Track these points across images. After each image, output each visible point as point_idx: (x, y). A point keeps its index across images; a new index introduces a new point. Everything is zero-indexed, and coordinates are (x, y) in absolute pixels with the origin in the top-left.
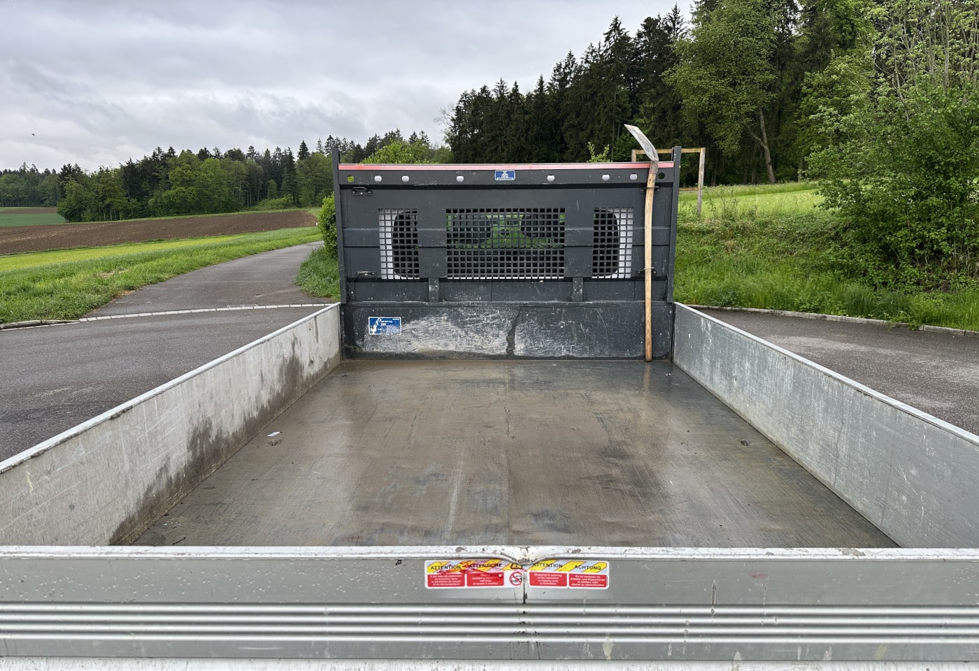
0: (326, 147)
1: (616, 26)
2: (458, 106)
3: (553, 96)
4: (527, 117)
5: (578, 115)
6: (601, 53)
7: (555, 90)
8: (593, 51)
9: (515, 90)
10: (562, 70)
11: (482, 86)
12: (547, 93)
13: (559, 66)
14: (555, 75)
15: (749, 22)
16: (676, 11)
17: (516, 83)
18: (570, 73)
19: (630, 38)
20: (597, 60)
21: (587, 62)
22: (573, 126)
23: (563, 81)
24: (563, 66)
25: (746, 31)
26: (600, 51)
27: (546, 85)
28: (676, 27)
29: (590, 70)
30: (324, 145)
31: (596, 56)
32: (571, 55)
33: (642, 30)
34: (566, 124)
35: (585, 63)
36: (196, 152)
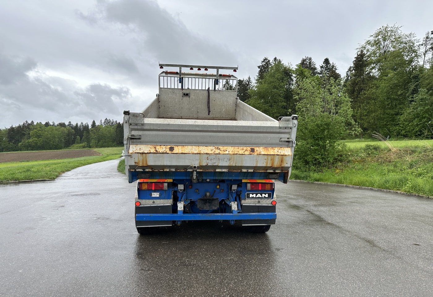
0: (104, 123)
1: (227, 82)
15: (276, 84)
16: (249, 78)
19: (232, 87)
25: (275, 87)
28: (250, 84)
30: (103, 122)
33: (237, 84)
36: (44, 123)
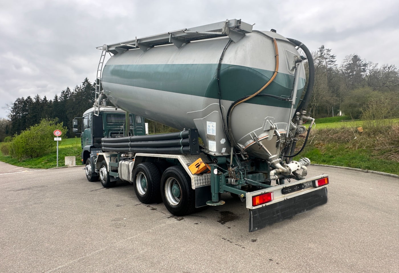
1: (86, 80)
2: (15, 103)
3: (61, 102)
4: (51, 109)
5: (73, 109)
6: (81, 89)
7: (62, 99)
8: (78, 88)
9: (45, 99)
10: (65, 93)
11: (28, 96)
12: (59, 101)
13: (64, 92)
14: (62, 94)
17: (45, 96)
18: (68, 94)
19: (91, 85)
20: (80, 91)
21: (76, 91)
22: (71, 113)
23: (65, 96)
24: (65, 91)
26: (81, 88)
27: (58, 97)
29: (77, 94)
31: (79, 89)
32: (68, 88)
33: (95, 82)
34: (68, 112)
35: (75, 91)
